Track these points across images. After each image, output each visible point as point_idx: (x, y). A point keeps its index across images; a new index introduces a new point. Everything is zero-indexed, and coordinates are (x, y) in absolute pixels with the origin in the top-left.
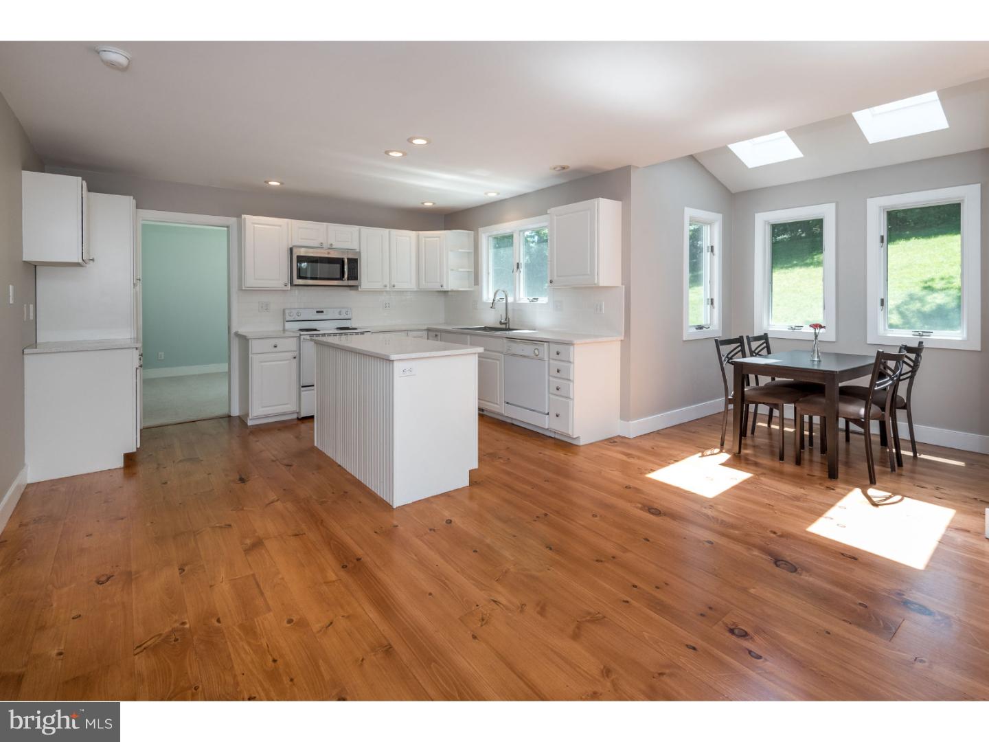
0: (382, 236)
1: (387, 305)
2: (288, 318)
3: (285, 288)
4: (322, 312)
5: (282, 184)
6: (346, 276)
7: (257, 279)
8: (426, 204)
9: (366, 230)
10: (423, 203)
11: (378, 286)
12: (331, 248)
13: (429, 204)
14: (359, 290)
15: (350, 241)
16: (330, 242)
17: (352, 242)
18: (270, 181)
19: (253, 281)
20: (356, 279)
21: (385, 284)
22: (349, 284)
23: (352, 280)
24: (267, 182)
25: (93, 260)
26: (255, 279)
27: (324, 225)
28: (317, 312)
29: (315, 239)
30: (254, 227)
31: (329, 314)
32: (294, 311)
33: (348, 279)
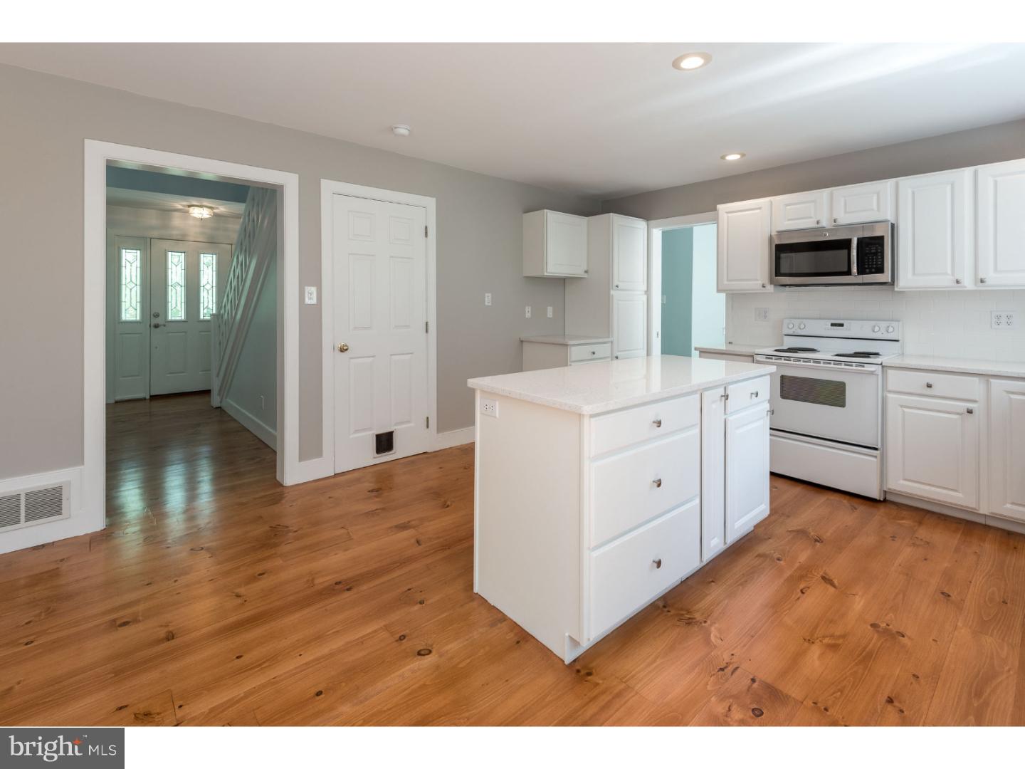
1: (1004, 320)
3: (764, 290)
4: (841, 325)
7: (730, 280)
9: (910, 182)
11: (938, 281)
12: (836, 226)
14: (895, 289)
15: (875, 207)
16: (835, 217)
17: (879, 210)
18: (727, 155)
19: (726, 282)
20: (880, 270)
21: (958, 277)
22: (865, 281)
23: (871, 273)
24: (723, 158)
25: (586, 272)
26: (728, 280)
27: (825, 193)
28: (832, 325)
29: (811, 217)
30: (728, 217)
31: (853, 329)
32: (796, 322)
33: (860, 272)
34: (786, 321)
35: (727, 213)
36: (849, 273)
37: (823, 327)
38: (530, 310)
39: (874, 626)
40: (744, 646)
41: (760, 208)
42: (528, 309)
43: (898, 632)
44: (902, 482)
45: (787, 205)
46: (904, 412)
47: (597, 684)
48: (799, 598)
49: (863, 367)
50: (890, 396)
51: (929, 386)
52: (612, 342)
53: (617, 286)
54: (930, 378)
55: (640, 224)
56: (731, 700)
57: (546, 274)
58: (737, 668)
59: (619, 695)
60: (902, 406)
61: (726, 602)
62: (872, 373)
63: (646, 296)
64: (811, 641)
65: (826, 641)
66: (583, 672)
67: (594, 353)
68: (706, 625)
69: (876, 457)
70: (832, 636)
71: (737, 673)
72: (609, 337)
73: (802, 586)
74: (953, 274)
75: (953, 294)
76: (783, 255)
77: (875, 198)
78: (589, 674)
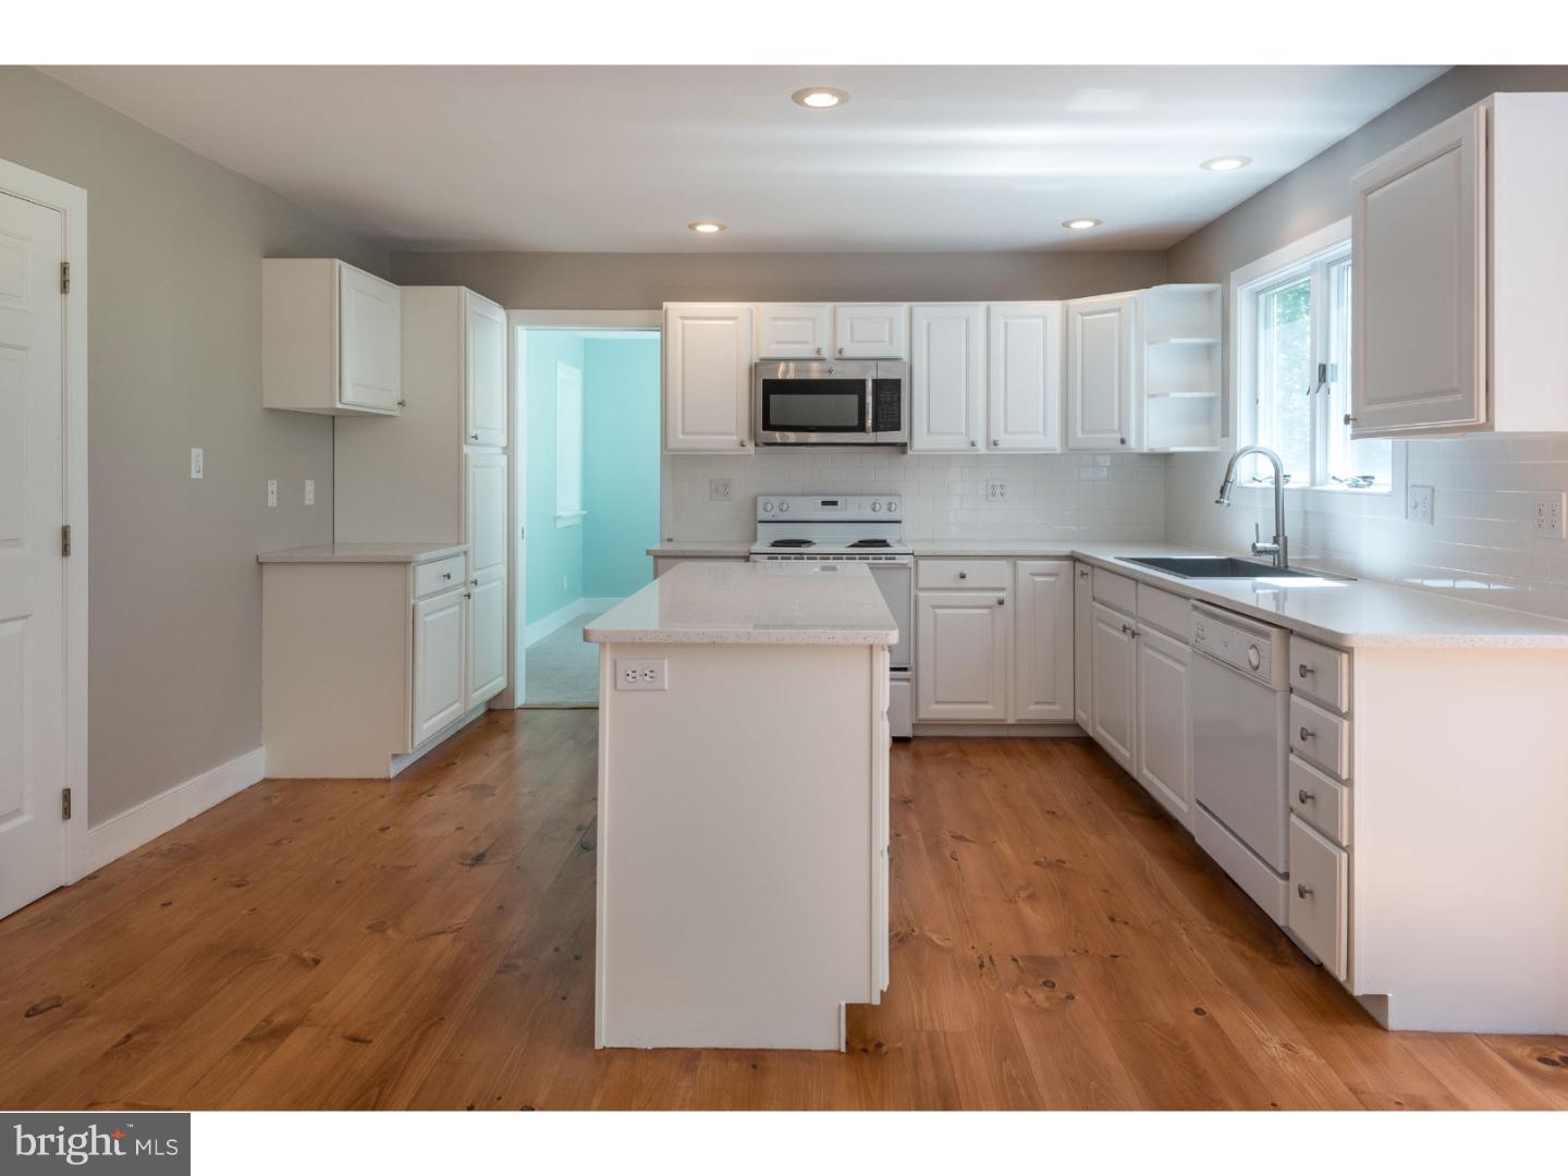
0: (967, 321)
1: (998, 491)
2: (762, 515)
3: (743, 452)
4: (835, 503)
5: (722, 228)
6: (869, 423)
7: (688, 434)
8: (1075, 226)
9: (925, 311)
10: (1066, 224)
11: (954, 442)
12: (841, 358)
13: (1082, 226)
14: (909, 452)
15: (887, 339)
16: (839, 346)
17: (891, 343)
18: (698, 224)
19: (681, 436)
20: (896, 427)
21: (972, 438)
22: (878, 441)
23: (885, 430)
24: (692, 227)
25: (401, 404)
26: (684, 433)
27: (826, 308)
28: (824, 503)
29: (806, 342)
30: (683, 326)
31: (850, 509)
32: (775, 501)
33: (876, 428)
34: (761, 501)
35: (683, 318)
36: (861, 428)
37: (811, 508)
38: (275, 489)
39: (1037, 863)
40: (971, 933)
41: (735, 318)
42: (272, 486)
43: (1058, 861)
44: (934, 707)
45: (775, 319)
46: (936, 615)
47: (900, 1049)
48: (959, 867)
49: (894, 559)
50: (921, 594)
51: (963, 576)
52: (465, 553)
53: (476, 437)
54: (961, 566)
55: (498, 314)
56: (1020, 987)
57: (339, 406)
58: (991, 958)
59: (932, 1046)
60: (934, 607)
61: (905, 901)
62: (903, 567)
63: (505, 457)
64: (1012, 901)
65: (1023, 894)
66: (871, 1048)
67: (449, 576)
68: (916, 933)
69: (908, 680)
70: (1021, 888)
71: (995, 959)
72: (459, 543)
73: (948, 853)
74: (967, 434)
75: (969, 459)
76: (772, 397)
77: (887, 326)
78: (879, 1045)
